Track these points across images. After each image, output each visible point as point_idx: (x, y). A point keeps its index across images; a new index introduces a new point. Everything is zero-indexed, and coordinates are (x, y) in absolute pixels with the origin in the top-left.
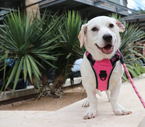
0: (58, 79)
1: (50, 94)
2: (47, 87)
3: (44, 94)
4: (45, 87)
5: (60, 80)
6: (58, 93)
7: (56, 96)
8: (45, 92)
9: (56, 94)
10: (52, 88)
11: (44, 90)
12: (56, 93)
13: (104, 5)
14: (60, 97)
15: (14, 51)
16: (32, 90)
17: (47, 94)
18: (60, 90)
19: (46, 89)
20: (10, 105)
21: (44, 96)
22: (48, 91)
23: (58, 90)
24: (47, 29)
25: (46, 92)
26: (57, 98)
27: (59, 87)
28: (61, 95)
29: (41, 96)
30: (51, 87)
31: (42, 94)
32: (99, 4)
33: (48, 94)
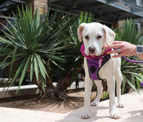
0: (63, 81)
1: (54, 96)
2: (51, 88)
3: (47, 95)
4: (49, 89)
5: (66, 83)
6: (62, 96)
7: (60, 99)
8: (48, 93)
9: (60, 97)
10: (57, 90)
11: (48, 91)
12: (60, 95)
13: (118, 3)
14: (64, 100)
15: (22, 48)
16: (34, 89)
17: (50, 95)
18: (64, 93)
19: (50, 90)
20: (11, 103)
21: (47, 98)
22: (52, 92)
23: (62, 92)
24: (57, 29)
25: (50, 94)
26: (60, 101)
27: (64, 90)
28: (65, 98)
29: (44, 98)
30: (55, 89)
31: (46, 96)
32: (113, 3)
33: (52, 96)
